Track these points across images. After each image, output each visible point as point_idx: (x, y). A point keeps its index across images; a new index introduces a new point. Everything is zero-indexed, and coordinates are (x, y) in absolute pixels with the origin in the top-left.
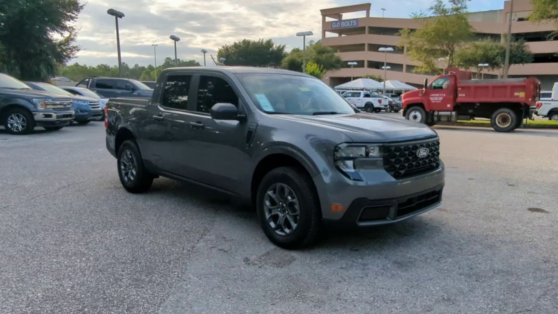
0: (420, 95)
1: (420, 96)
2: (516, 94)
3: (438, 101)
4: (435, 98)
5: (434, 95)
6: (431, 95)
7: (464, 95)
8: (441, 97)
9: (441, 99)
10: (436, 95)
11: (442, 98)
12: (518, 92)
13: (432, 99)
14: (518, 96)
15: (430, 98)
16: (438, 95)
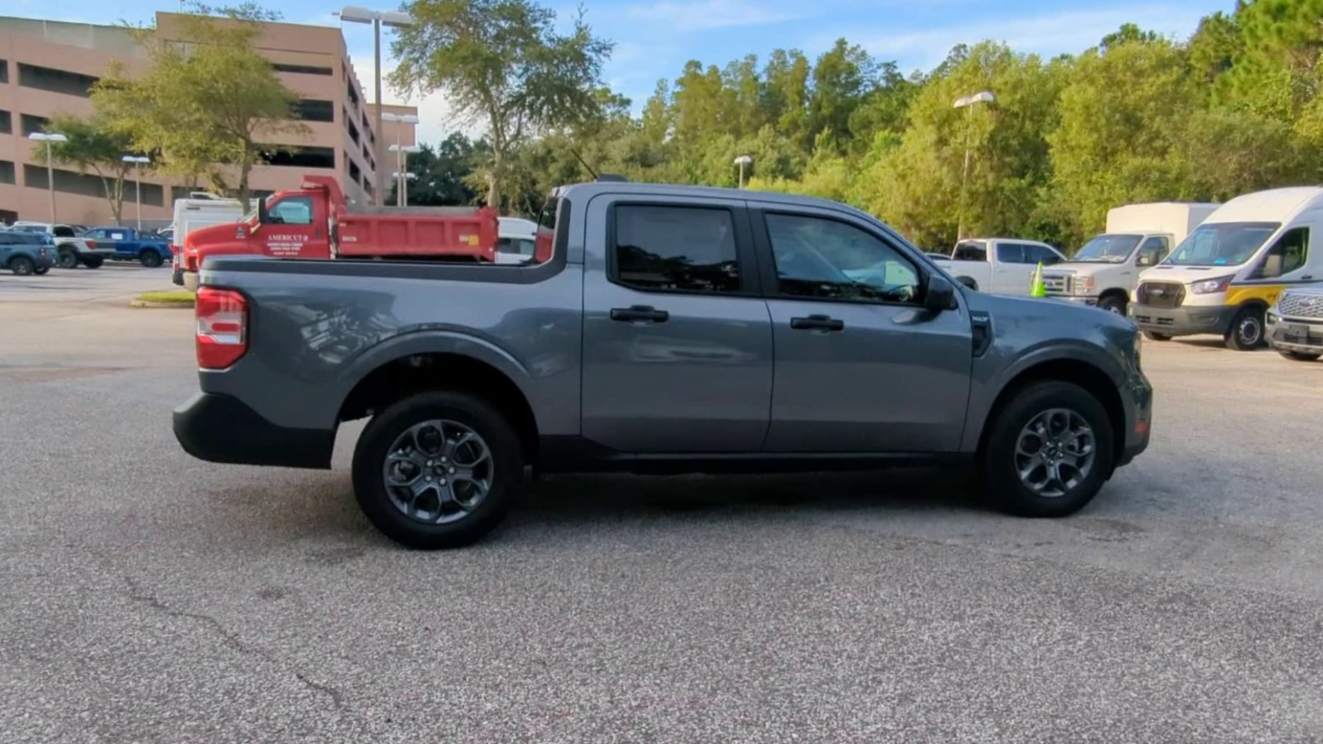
0: (241, 236)
1: (240, 240)
2: (463, 238)
3: (291, 251)
4: (283, 244)
5: (278, 237)
6: (270, 238)
7: (355, 239)
8: (298, 241)
9: (298, 246)
10: (284, 238)
11: (301, 245)
12: (468, 233)
13: (273, 246)
14: (467, 243)
15: (269, 245)
16: (289, 237)
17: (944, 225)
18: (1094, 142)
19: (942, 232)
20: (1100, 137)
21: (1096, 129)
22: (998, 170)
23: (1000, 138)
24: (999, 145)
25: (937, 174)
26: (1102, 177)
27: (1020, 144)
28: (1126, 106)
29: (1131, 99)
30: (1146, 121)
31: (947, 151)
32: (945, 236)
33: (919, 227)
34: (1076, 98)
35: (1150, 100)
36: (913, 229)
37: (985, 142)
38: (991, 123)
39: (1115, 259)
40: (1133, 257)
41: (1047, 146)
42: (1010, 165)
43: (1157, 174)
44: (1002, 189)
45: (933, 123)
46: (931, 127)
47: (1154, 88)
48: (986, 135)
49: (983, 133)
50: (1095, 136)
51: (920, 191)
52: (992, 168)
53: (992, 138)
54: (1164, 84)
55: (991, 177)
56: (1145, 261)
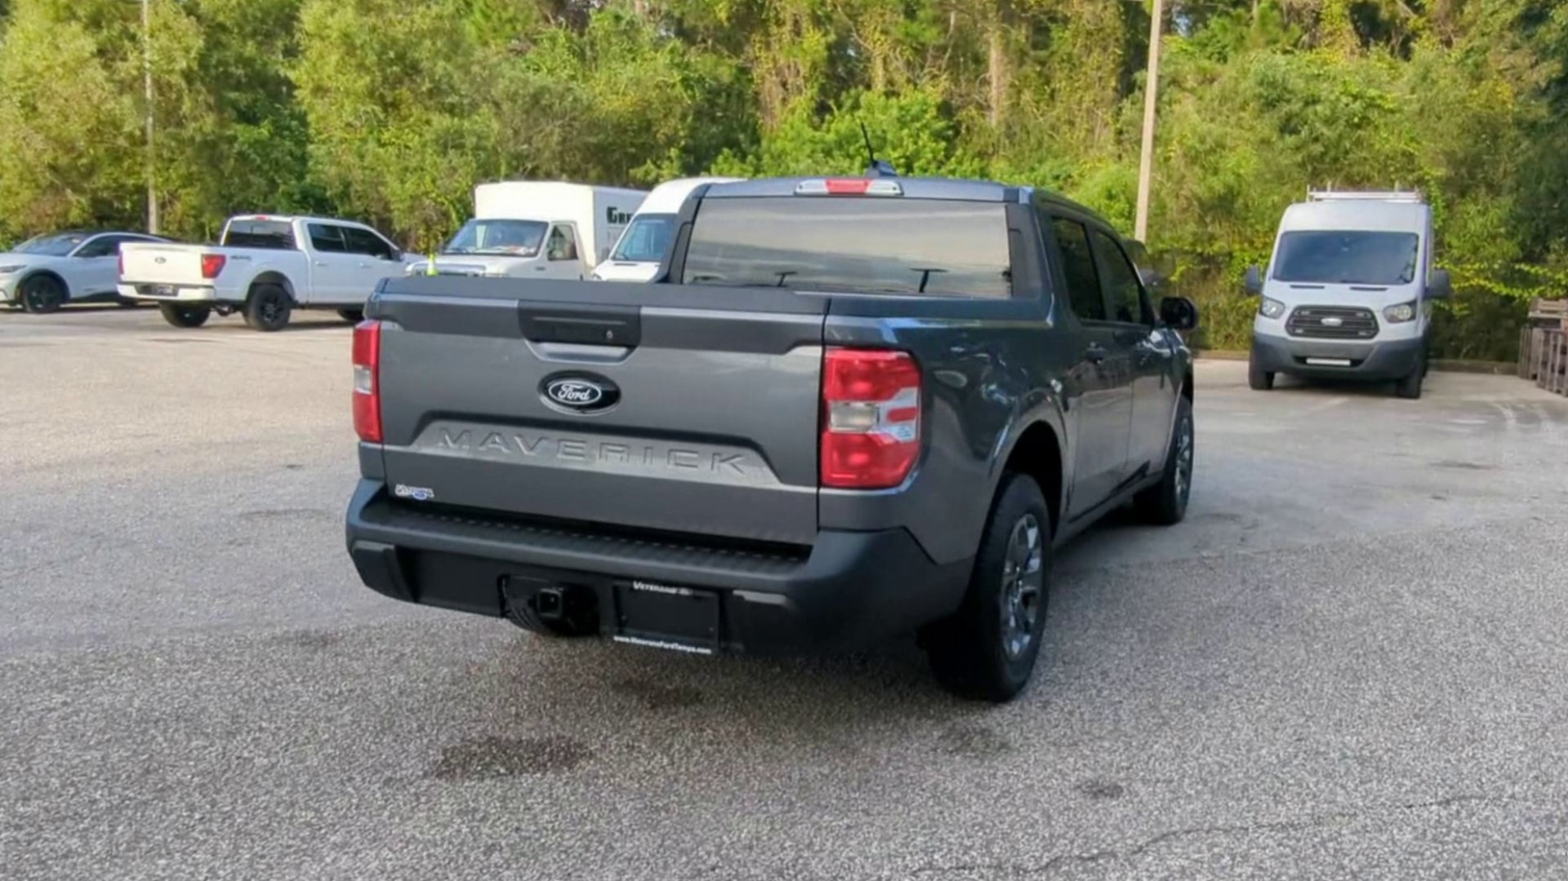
17: (122, 186)
18: (367, 86)
19: (121, 199)
20: (373, 81)
21: (361, 66)
22: (219, 107)
23: (214, 62)
24: (213, 72)
25: (110, 105)
26: (397, 138)
27: (246, 75)
28: (394, 41)
29: (399, 32)
30: (425, 65)
31: (126, 68)
32: (128, 205)
33: (78, 190)
34: (330, 21)
35: (424, 36)
36: (69, 191)
37: (195, 67)
38: (198, 34)
39: (522, 250)
40: (544, 249)
41: (291, 86)
42: (234, 104)
43: (474, 140)
44: (232, 140)
45: (74, 16)
46: (76, 27)
47: (428, 20)
48: (193, 54)
49: (187, 50)
50: (368, 79)
51: (76, 129)
52: (210, 108)
53: (203, 60)
54: (440, 17)
55: (209, 122)
56: (558, 254)
